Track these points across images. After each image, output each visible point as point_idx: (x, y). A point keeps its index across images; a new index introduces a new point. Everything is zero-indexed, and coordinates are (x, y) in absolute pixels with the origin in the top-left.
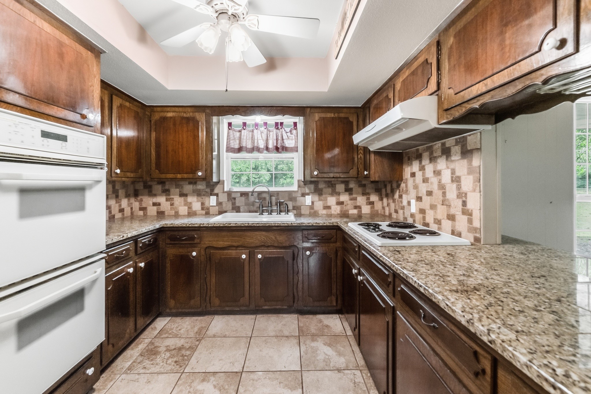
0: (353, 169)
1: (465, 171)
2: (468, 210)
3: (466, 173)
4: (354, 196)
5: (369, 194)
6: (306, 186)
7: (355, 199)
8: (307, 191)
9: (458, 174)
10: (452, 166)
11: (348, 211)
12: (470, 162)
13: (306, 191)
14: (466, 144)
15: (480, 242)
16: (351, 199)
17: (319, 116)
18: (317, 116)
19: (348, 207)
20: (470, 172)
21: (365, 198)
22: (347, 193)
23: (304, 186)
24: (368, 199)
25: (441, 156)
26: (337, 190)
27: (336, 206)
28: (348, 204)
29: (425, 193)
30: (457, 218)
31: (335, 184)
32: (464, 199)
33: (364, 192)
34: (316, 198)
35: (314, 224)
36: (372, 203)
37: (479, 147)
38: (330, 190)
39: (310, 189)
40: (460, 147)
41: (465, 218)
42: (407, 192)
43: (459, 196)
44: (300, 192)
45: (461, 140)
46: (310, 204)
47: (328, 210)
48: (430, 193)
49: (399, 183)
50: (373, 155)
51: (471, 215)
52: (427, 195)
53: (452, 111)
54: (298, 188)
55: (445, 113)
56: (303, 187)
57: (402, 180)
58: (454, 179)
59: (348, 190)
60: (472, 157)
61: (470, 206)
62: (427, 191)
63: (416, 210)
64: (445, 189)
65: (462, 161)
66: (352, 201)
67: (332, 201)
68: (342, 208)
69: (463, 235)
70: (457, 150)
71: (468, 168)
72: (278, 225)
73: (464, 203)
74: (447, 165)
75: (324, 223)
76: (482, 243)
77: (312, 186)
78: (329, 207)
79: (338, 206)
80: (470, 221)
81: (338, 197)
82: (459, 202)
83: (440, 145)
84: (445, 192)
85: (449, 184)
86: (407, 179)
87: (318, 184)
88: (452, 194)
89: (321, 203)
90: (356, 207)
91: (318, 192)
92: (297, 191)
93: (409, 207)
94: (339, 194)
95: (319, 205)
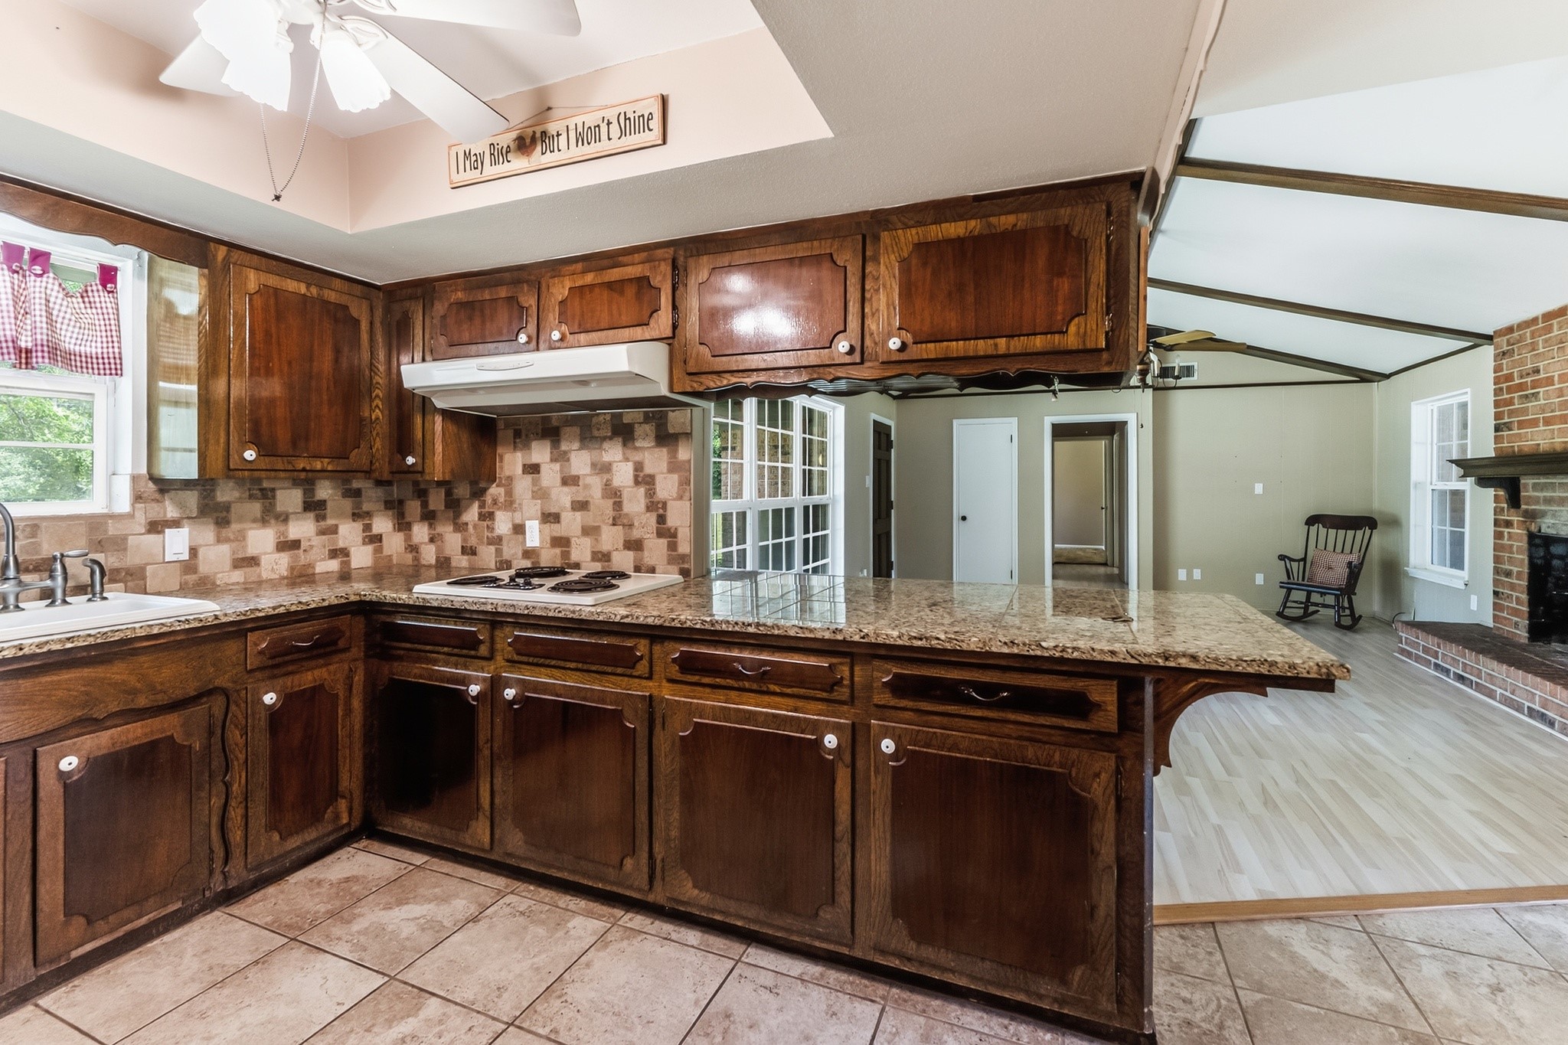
0: (359, 447)
1: (664, 466)
2: (669, 529)
3: (665, 470)
4: (330, 522)
5: (369, 514)
6: (166, 496)
7: (334, 530)
8: (171, 512)
9: (648, 469)
10: (637, 457)
11: (311, 566)
12: (673, 454)
13: (165, 513)
14: (666, 423)
15: (690, 576)
16: (322, 532)
17: (259, 279)
18: (253, 280)
19: (312, 556)
20: (674, 467)
21: (358, 526)
22: (312, 515)
23: (157, 496)
24: (367, 528)
25: (611, 438)
26: (279, 508)
27: (277, 555)
28: (311, 547)
29: (568, 505)
30: (647, 544)
31: (273, 490)
32: (661, 511)
33: (356, 511)
34: (207, 533)
35: (294, 608)
36: (376, 539)
37: (689, 431)
38: (256, 507)
39: (181, 505)
40: (653, 428)
41: (663, 542)
42: (510, 504)
43: (651, 507)
44: (141, 518)
45: (657, 416)
46: (186, 557)
47: (248, 570)
48: (581, 506)
49: (482, 485)
50: (441, 418)
51: (674, 535)
52: (573, 509)
53: (703, 379)
54: (133, 505)
55: (687, 378)
56: (158, 501)
57: (492, 478)
58: (640, 479)
59: (314, 507)
60: (677, 445)
61: (671, 522)
62: (572, 502)
63: (542, 542)
64: (620, 496)
65: (657, 450)
66: (324, 537)
67: (261, 540)
68: (295, 558)
69: (657, 570)
70: (649, 431)
71: (669, 463)
72: (165, 629)
73: (661, 519)
74: (624, 454)
75: (323, 600)
76: (692, 577)
77: (192, 498)
78: (253, 561)
79: (282, 555)
80: (672, 546)
81: (282, 528)
82: (652, 519)
83: (608, 418)
84: (620, 502)
85: (629, 487)
86: (510, 478)
87: (213, 491)
88: (635, 503)
89: (225, 549)
90: (334, 553)
91: (216, 514)
92: (131, 516)
93: (520, 537)
94: (284, 518)
95: (216, 557)
